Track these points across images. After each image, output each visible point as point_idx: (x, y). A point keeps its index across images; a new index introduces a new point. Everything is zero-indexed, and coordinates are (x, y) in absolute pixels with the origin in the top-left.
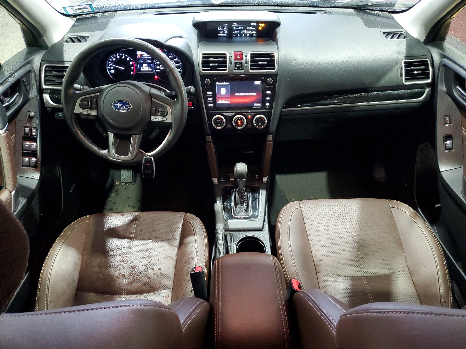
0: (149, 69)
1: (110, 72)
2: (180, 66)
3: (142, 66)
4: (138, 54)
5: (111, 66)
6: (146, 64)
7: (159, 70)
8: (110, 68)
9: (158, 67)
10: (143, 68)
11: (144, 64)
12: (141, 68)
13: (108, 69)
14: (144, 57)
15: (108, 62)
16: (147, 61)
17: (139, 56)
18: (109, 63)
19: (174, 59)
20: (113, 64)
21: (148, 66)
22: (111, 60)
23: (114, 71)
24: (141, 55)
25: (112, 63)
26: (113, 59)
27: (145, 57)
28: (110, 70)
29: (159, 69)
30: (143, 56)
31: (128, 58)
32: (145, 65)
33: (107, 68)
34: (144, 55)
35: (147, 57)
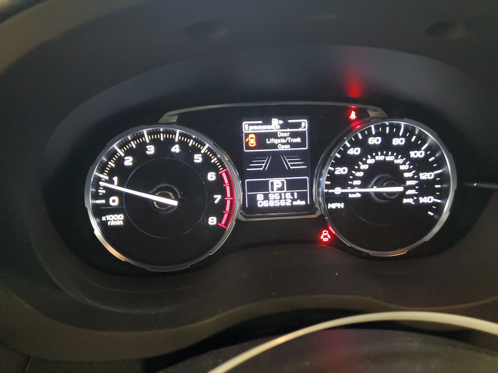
0: (294, 200)
1: (104, 226)
2: (433, 182)
3: (264, 187)
4: (247, 135)
5: (110, 192)
6: (283, 179)
7: (341, 205)
8: (103, 201)
9: (338, 191)
10: (266, 198)
11: (271, 180)
12: (260, 197)
13: (95, 207)
14: (275, 146)
15: (96, 173)
16: (290, 164)
17: (252, 142)
18: (100, 179)
19: (412, 154)
20: (119, 185)
21: (291, 186)
22: (112, 164)
23: (121, 217)
24: (261, 138)
25: (115, 179)
26: (121, 160)
27: (282, 148)
28: (100, 211)
29: (343, 198)
30: (273, 141)
31: (198, 151)
32: (277, 182)
33: (89, 202)
34: (274, 135)
35: (287, 148)
